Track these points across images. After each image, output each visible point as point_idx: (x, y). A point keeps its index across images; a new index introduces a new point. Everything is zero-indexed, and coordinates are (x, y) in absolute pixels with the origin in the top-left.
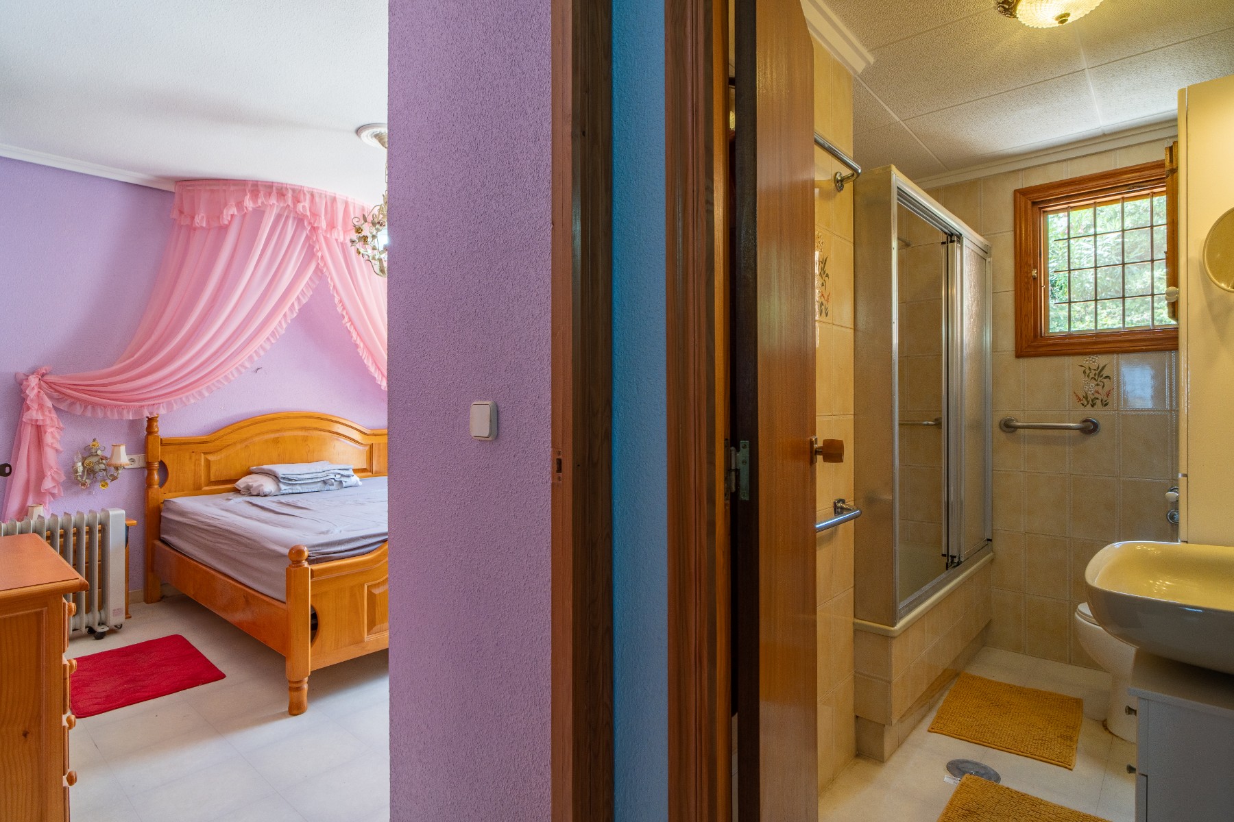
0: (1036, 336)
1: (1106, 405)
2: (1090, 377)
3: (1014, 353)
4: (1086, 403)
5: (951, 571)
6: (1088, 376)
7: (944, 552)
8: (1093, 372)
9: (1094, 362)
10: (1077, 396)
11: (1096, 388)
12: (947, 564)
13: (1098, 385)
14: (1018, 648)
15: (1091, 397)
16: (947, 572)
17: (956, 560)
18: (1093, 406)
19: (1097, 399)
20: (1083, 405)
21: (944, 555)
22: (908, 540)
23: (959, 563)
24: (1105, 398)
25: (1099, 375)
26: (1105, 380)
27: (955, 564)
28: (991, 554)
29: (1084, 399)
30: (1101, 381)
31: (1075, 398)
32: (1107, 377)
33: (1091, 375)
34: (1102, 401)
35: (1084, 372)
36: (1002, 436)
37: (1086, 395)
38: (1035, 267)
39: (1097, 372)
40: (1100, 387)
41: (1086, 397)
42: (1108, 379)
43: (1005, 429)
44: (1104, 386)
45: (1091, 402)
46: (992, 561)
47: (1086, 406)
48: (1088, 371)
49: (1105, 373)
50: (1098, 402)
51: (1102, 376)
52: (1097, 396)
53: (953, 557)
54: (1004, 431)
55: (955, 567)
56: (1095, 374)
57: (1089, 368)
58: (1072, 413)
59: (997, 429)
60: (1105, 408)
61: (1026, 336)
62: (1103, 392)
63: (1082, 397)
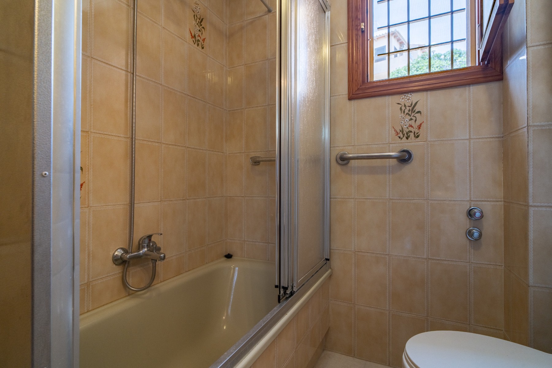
0: (363, 82)
1: (418, 137)
2: (405, 113)
3: (347, 96)
4: (402, 136)
5: (284, 304)
6: (404, 112)
7: (277, 284)
8: (408, 108)
9: (409, 99)
10: (395, 130)
11: (410, 122)
12: (279, 296)
13: (411, 119)
14: (350, 352)
15: (406, 130)
16: (279, 305)
17: (288, 292)
18: (407, 138)
19: (411, 132)
20: (400, 137)
21: (276, 287)
22: (268, 260)
23: (292, 294)
24: (417, 131)
25: (412, 110)
26: (417, 115)
27: (288, 296)
28: (329, 271)
29: (401, 133)
30: (413, 116)
31: (394, 132)
32: (419, 112)
33: (406, 111)
34: (414, 133)
35: (401, 109)
36: (337, 168)
37: (402, 129)
38: (363, 21)
39: (411, 108)
40: (413, 121)
41: (402, 131)
42: (419, 114)
43: (341, 162)
44: (416, 120)
45: (406, 135)
46: (330, 276)
47: (402, 139)
48: (403, 108)
49: (417, 109)
50: (412, 135)
51: (414, 111)
52: (410, 129)
53: (285, 289)
54: (339, 164)
55: (287, 298)
56: (409, 111)
57: (405, 106)
58: (391, 145)
59: (334, 162)
60: (417, 140)
61: (356, 80)
62: (415, 125)
63: (398, 131)
